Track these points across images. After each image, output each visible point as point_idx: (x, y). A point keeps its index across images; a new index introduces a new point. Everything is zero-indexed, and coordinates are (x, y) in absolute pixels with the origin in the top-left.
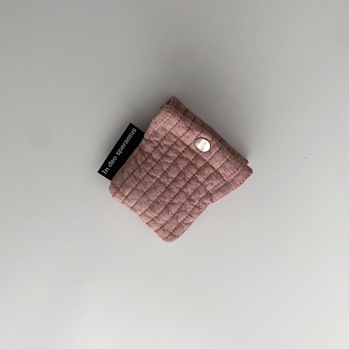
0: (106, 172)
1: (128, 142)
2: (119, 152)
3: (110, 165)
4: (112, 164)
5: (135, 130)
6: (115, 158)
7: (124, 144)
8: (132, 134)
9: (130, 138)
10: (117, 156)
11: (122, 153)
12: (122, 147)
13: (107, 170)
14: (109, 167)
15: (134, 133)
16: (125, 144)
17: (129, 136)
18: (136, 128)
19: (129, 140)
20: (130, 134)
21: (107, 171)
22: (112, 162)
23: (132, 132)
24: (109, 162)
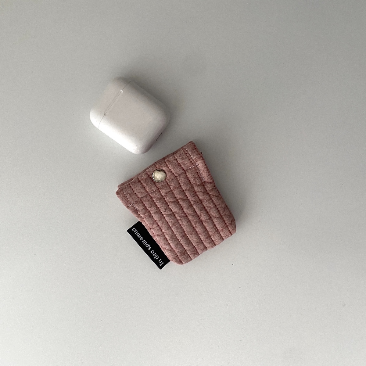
0: (162, 263)
1: (142, 237)
2: (148, 247)
3: (157, 257)
4: (157, 256)
5: (134, 228)
6: (153, 252)
7: (143, 242)
8: (136, 232)
9: (140, 235)
10: (151, 250)
11: (150, 245)
12: (145, 243)
13: (160, 261)
14: (159, 259)
15: (136, 230)
16: (143, 240)
17: (138, 235)
18: (132, 228)
19: (141, 236)
20: (136, 233)
21: (162, 261)
22: (155, 256)
23: (134, 232)
24: (155, 258)
